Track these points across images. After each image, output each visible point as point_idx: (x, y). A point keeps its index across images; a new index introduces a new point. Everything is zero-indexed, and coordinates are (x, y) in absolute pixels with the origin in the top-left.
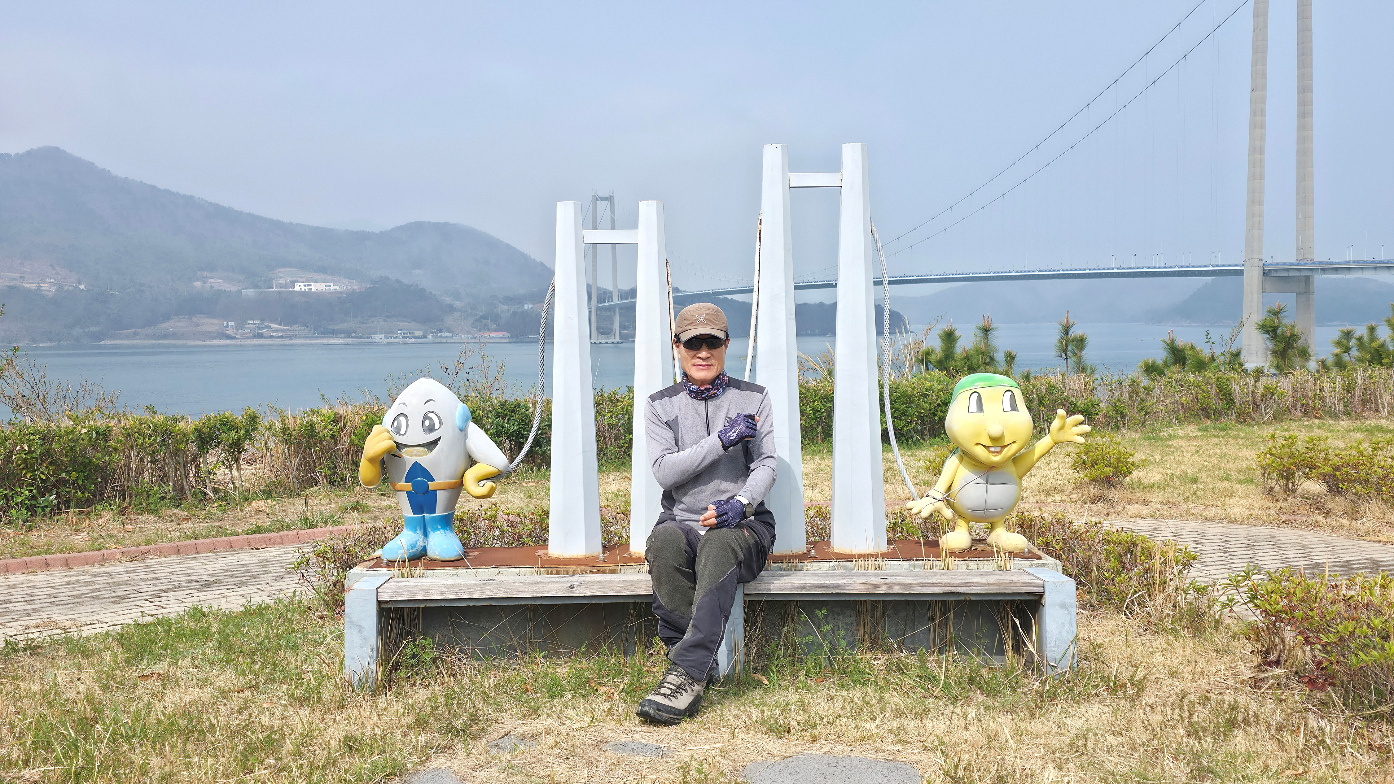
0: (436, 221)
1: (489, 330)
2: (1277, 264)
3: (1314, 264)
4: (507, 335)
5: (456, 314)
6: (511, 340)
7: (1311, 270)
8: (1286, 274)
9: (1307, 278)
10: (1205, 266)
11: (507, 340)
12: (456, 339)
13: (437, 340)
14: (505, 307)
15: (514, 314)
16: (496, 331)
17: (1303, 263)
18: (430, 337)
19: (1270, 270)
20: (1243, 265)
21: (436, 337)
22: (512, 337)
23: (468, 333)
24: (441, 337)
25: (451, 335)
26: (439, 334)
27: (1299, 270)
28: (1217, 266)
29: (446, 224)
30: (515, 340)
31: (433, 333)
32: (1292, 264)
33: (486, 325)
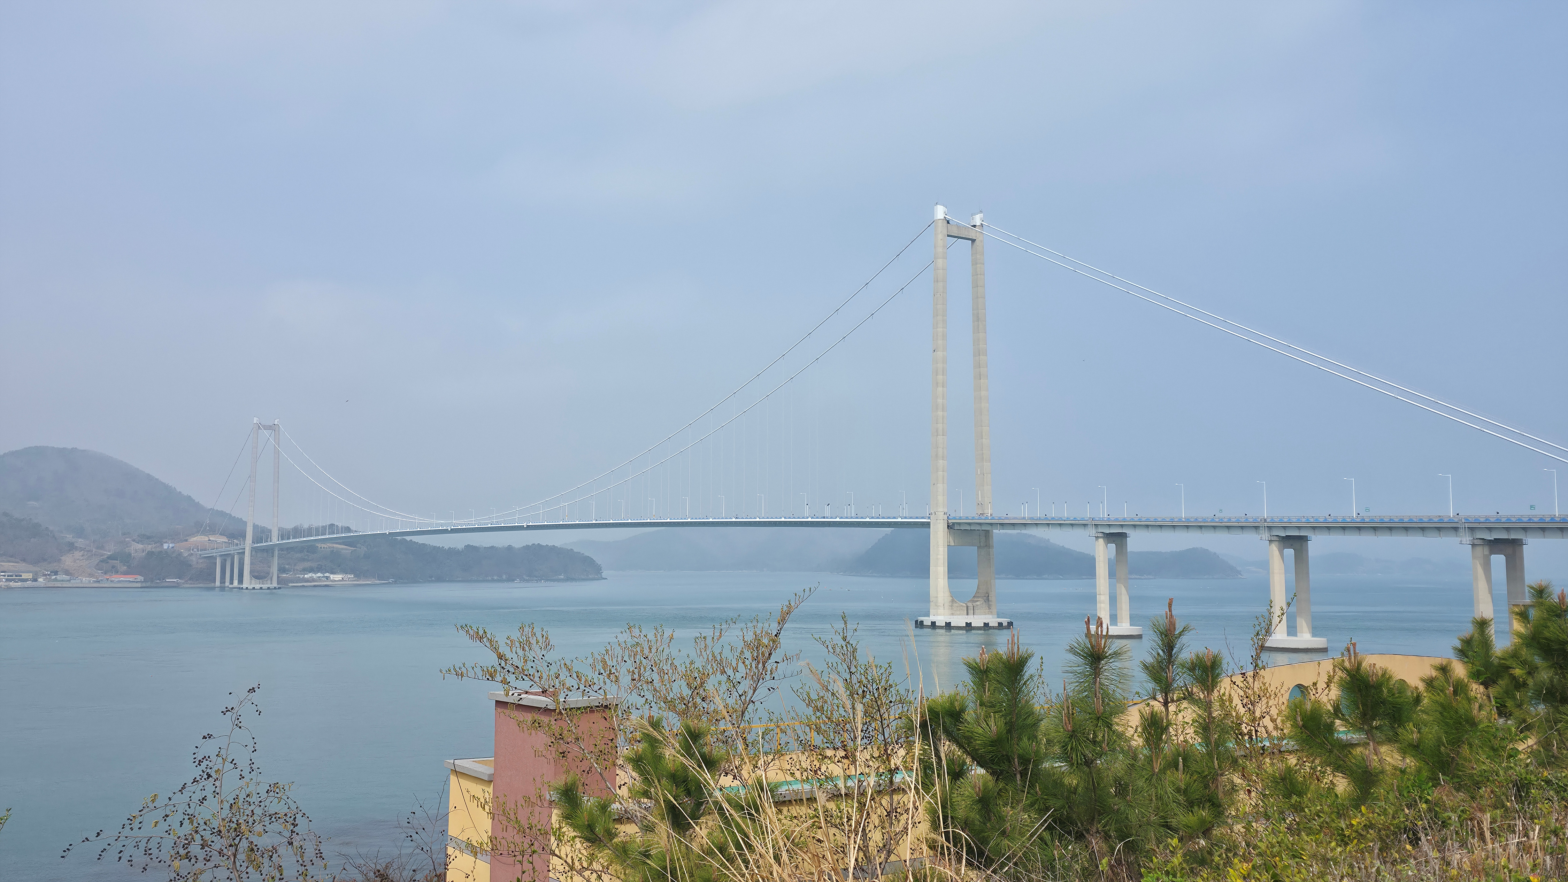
0: (61, 446)
1: (117, 572)
2: (960, 518)
3: (993, 519)
4: (140, 578)
5: (78, 554)
6: (144, 585)
7: (991, 524)
8: (968, 528)
9: (987, 532)
10: (894, 518)
11: (139, 585)
12: (74, 583)
13: (51, 584)
14: (140, 546)
15: (150, 554)
16: (126, 573)
17: (983, 518)
18: (41, 580)
19: (954, 524)
20: (929, 518)
21: (50, 580)
22: (145, 581)
23: (91, 575)
24: (56, 580)
25: (68, 578)
26: (54, 577)
27: (980, 524)
28: (906, 518)
29: (74, 450)
30: (148, 584)
31: (45, 575)
32: (973, 518)
33: (113, 567)
